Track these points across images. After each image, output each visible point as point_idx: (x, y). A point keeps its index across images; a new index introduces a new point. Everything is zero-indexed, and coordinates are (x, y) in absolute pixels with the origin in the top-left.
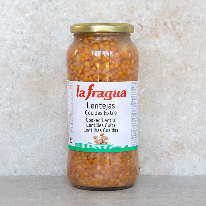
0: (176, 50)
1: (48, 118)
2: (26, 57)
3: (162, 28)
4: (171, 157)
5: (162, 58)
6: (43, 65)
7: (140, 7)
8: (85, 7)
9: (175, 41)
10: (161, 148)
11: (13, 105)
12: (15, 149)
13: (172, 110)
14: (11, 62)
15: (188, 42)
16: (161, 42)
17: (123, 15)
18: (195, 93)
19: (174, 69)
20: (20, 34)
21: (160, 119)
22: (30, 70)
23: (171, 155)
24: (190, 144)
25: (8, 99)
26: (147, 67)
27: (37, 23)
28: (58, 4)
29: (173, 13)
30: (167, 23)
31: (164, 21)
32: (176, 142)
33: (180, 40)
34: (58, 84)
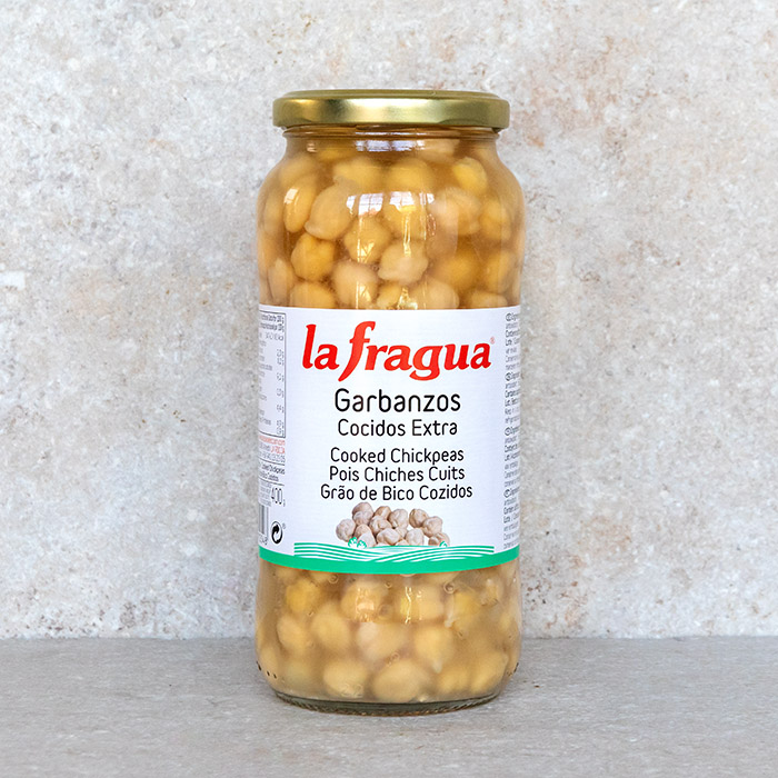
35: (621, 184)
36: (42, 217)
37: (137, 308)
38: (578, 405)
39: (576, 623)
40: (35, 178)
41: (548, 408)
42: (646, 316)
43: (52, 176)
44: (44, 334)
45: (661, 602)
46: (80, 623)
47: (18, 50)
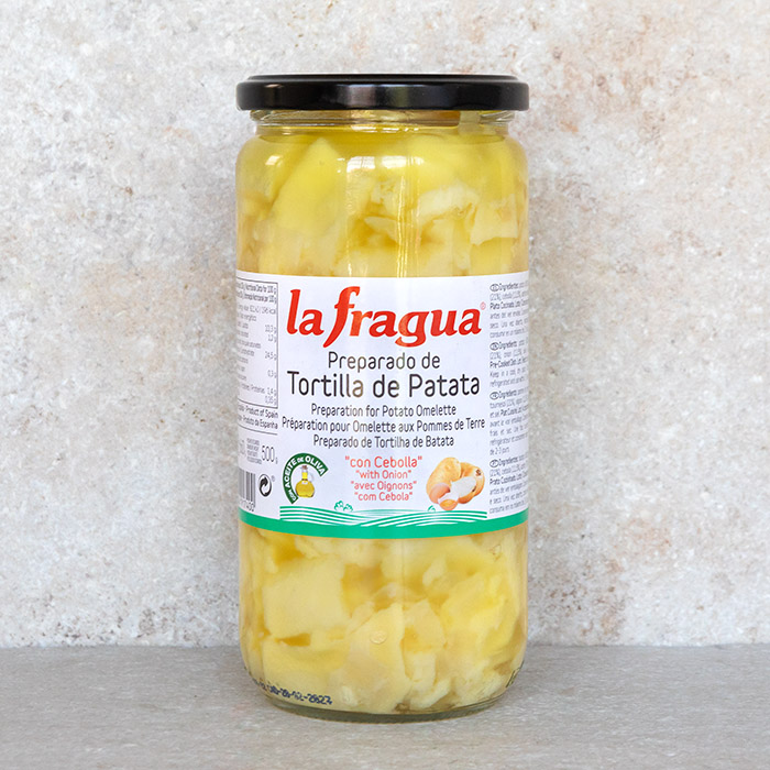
0: (642, 181)
1: (167, 434)
2: (83, 208)
3: (591, 98)
4: (624, 577)
5: (591, 209)
6: (146, 237)
7: (507, 21)
8: (303, 18)
9: (639, 148)
10: (583, 542)
11: (35, 383)
12: (42, 548)
13: (628, 403)
14: (26, 225)
15: (687, 149)
16: (584, 151)
17: (445, 49)
18: (711, 339)
19: (633, 249)
20: (59, 120)
21: (582, 435)
22: (99, 253)
23: (622, 570)
24: (691, 530)
25: (16, 361)
26: (533, 243)
27: (125, 78)
28: (203, 10)
29: (632, 43)
30: (608, 77)
31: (597, 73)
32: (641, 523)
33: (656, 143)
34: (203, 306)
36: (54, 209)
37: (154, 303)
38: (614, 404)
40: (47, 169)
41: (583, 406)
42: (686, 310)
43: (64, 167)
44: (58, 332)
45: (702, 608)
46: (98, 630)
47: (28, 35)
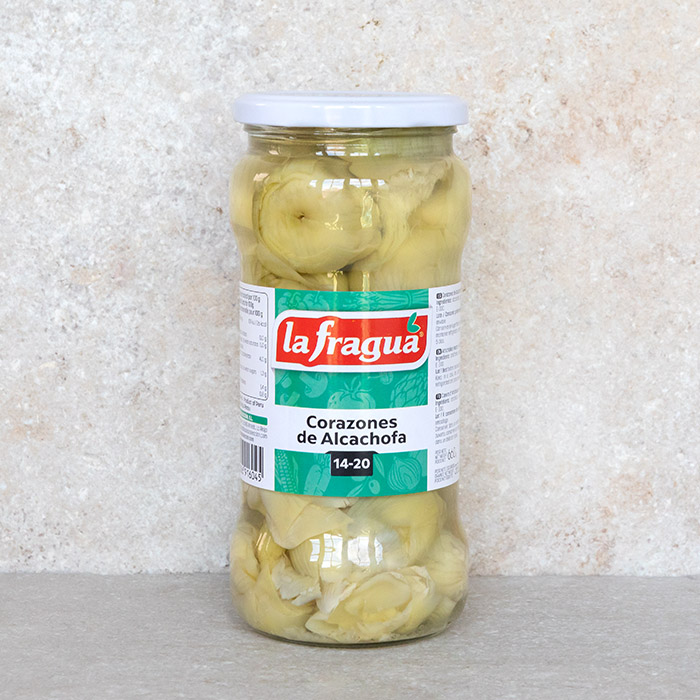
35: (645, 195)
39: (605, 563)
